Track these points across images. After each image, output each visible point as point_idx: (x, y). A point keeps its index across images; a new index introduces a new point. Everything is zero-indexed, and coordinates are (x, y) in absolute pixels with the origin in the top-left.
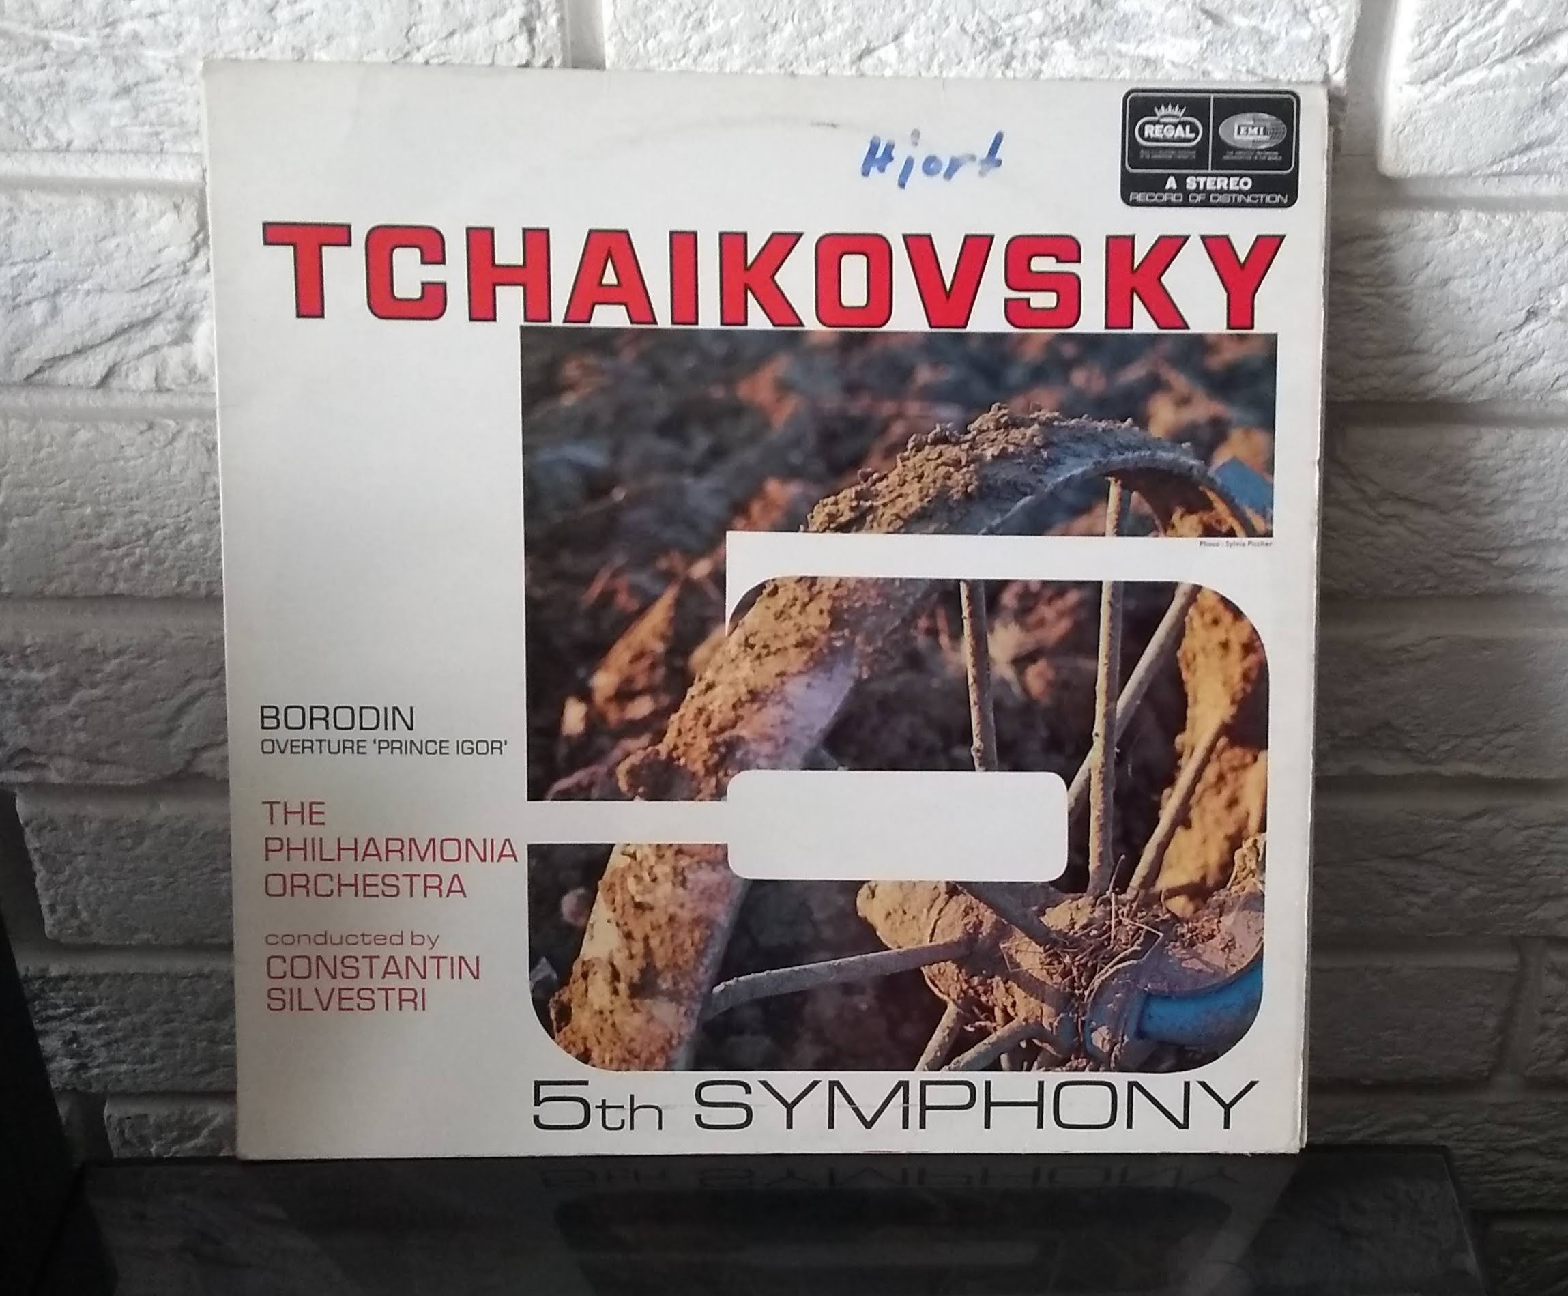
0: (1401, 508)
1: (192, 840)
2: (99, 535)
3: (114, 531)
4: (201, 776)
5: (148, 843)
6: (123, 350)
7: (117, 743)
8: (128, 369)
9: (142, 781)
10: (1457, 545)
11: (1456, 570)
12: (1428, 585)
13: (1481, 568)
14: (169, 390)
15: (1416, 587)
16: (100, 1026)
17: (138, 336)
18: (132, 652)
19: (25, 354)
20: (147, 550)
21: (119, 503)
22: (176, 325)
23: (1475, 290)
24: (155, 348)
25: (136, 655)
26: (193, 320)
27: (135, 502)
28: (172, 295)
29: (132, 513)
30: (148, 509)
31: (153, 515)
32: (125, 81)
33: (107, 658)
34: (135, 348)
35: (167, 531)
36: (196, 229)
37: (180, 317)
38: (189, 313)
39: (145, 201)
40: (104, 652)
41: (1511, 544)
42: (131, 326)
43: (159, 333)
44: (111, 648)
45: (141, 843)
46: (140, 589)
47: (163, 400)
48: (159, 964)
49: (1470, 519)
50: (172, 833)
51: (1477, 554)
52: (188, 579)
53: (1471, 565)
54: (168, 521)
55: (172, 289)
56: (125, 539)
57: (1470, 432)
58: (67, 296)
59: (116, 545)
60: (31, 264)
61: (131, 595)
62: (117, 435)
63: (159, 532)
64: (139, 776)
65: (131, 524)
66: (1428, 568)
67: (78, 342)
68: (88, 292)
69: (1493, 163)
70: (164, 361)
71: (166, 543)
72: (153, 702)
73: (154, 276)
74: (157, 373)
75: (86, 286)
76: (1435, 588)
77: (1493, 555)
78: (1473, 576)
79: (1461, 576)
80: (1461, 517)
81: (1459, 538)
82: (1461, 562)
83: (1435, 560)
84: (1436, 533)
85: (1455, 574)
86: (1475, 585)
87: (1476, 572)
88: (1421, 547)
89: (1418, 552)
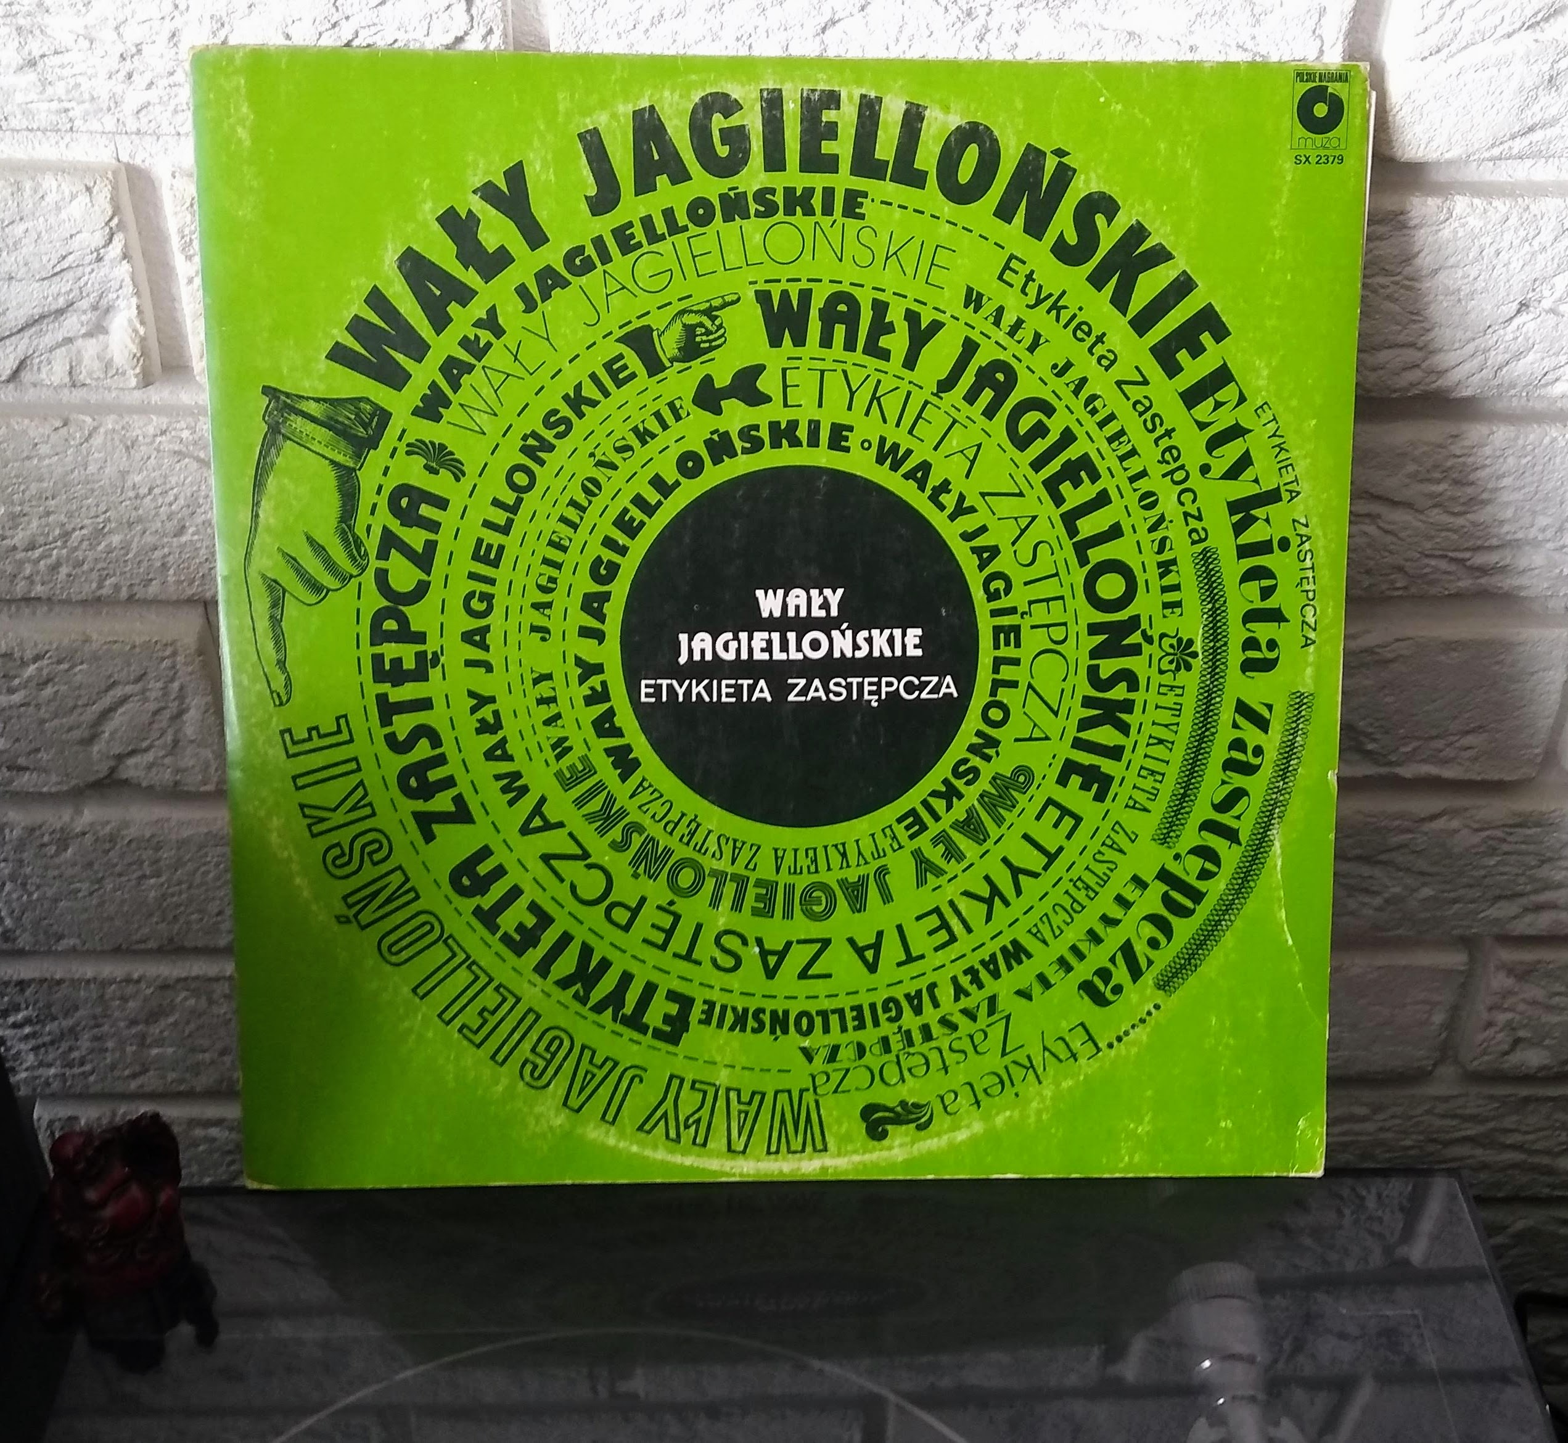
1: (117, 847)
2: (12, 537)
3: (29, 532)
4: (126, 782)
5: (69, 851)
6: (35, 343)
7: (38, 750)
8: (41, 362)
9: (65, 788)
10: (1428, 545)
11: (1428, 570)
12: (1398, 585)
13: (1453, 567)
14: (84, 385)
15: (1384, 587)
16: (27, 1030)
17: (51, 327)
18: (50, 657)
20: (64, 551)
21: (34, 503)
22: (90, 316)
23: (1466, 281)
24: (69, 341)
25: (54, 660)
26: (107, 311)
27: (53, 502)
28: (87, 283)
29: (48, 514)
30: (65, 510)
31: (70, 515)
32: (29, 54)
33: (24, 664)
34: (48, 340)
35: (84, 532)
36: (110, 213)
37: (95, 308)
38: (104, 303)
39: (54, 184)
40: (22, 658)
41: (1486, 544)
42: (42, 317)
43: (72, 324)
44: (29, 655)
45: (66, 850)
46: (58, 592)
47: (78, 395)
48: (88, 970)
49: (1446, 519)
50: (96, 840)
51: (1450, 554)
52: (107, 582)
53: (1443, 565)
54: (87, 522)
55: (86, 278)
56: (41, 540)
57: (1451, 428)
59: (32, 547)
61: (49, 599)
62: (32, 434)
63: (77, 533)
64: (59, 783)
65: (48, 525)
66: (1400, 569)
69: (1493, 146)
70: (79, 352)
71: (85, 544)
72: (75, 707)
73: (65, 264)
74: (71, 367)
76: (1405, 588)
77: (1467, 555)
78: (1445, 577)
79: (1431, 577)
80: (1437, 516)
81: (1433, 537)
82: (1433, 562)
83: (1407, 560)
84: (1408, 532)
85: (1426, 574)
86: (1447, 586)
87: (1449, 573)
88: (1392, 547)
89: (1391, 552)
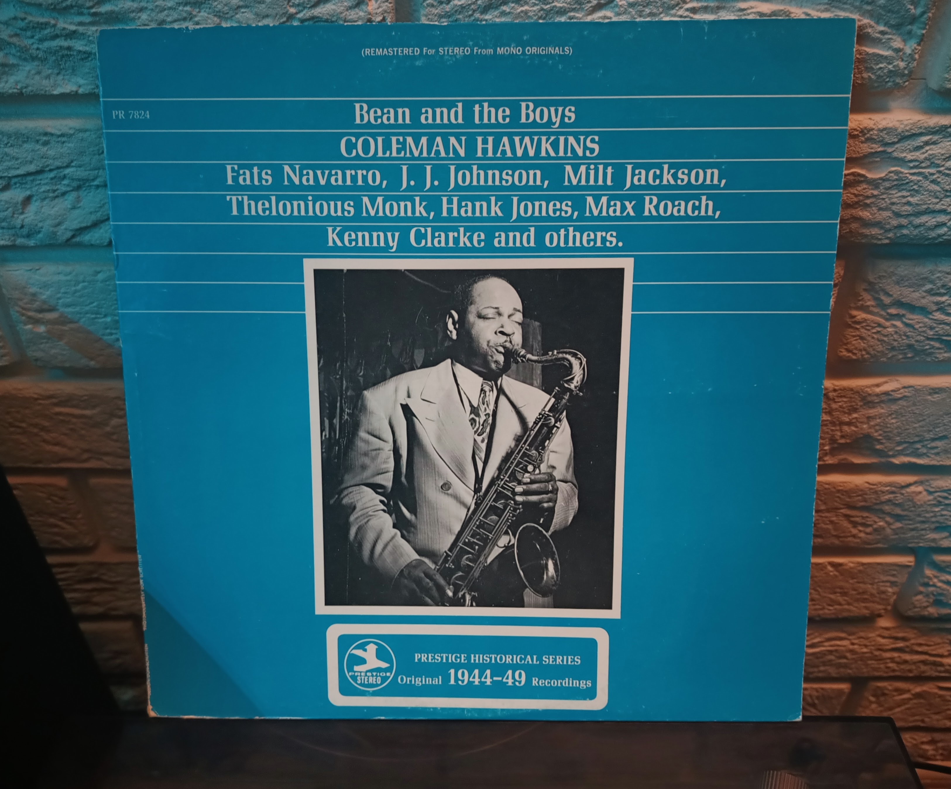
0: (902, 312)
10: (931, 333)
11: (927, 347)
12: (909, 355)
13: (942, 345)
15: (901, 356)
19: (63, 227)
49: (944, 317)
51: (942, 338)
53: (937, 345)
58: (85, 190)
60: (62, 170)
66: (910, 346)
67: (93, 218)
68: (98, 187)
75: (96, 183)
78: (937, 351)
79: (930, 351)
80: (938, 316)
81: (934, 328)
82: (932, 343)
83: (917, 341)
84: (921, 325)
85: (927, 349)
86: (938, 356)
87: (939, 349)
88: (909, 334)
89: (908, 337)
